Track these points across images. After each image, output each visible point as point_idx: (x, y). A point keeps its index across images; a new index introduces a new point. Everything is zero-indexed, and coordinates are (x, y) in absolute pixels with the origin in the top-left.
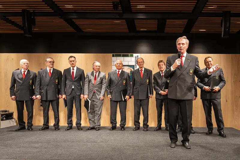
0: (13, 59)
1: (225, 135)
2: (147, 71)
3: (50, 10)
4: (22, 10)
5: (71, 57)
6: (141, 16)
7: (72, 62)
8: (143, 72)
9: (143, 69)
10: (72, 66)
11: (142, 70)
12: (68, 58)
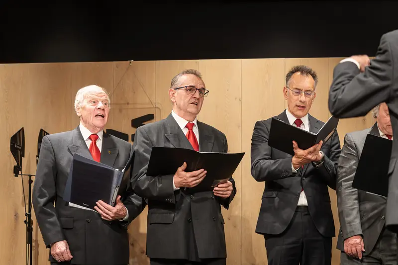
5: (300, 71)
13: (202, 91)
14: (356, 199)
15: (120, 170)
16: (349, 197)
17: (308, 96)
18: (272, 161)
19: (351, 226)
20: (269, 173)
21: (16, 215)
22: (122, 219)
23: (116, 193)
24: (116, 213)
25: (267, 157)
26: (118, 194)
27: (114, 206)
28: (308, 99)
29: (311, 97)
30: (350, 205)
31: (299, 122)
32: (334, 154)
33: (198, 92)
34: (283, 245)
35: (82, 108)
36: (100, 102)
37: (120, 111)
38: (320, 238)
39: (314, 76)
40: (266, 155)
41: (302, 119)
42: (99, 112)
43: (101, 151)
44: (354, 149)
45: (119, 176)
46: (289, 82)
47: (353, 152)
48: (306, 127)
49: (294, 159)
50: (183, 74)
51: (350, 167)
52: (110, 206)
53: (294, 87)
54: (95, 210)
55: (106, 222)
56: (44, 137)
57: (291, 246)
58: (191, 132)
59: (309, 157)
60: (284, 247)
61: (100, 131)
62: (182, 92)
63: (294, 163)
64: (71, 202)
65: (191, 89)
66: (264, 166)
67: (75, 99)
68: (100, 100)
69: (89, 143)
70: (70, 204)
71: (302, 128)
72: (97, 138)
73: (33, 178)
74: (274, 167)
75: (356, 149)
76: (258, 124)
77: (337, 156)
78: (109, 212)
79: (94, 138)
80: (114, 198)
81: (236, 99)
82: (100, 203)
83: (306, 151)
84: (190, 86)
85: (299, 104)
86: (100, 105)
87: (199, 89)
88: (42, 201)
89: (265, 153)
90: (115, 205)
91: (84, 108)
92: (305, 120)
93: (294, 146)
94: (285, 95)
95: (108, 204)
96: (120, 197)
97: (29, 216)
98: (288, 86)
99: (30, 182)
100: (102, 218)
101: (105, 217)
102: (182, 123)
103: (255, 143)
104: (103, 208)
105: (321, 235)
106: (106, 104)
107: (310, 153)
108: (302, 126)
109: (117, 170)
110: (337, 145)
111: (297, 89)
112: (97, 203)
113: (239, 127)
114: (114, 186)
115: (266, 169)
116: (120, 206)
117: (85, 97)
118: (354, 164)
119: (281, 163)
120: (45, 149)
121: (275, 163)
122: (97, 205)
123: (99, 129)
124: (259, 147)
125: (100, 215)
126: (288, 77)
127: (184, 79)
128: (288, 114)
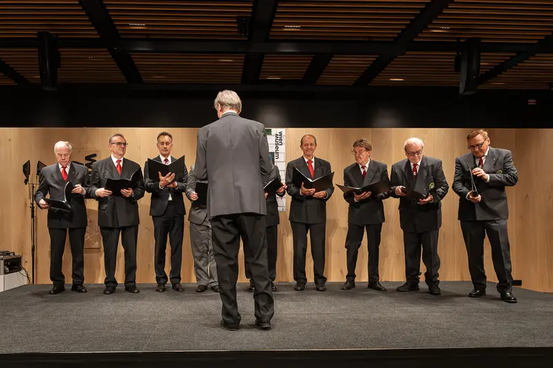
0: (10, 140)
1: (515, 299)
2: (321, 165)
3: (94, 34)
4: (38, 34)
5: (164, 134)
6: (287, 49)
7: (165, 146)
8: (313, 164)
9: (313, 160)
10: (162, 154)
11: (310, 162)
12: (157, 136)
13: (125, 144)
17: (167, 145)
21: (26, 204)
28: (167, 147)
29: (169, 145)
31: (166, 160)
33: (123, 145)
37: (80, 152)
39: (170, 136)
41: (168, 158)
43: (67, 173)
46: (159, 139)
49: (160, 182)
50: (115, 136)
53: (161, 141)
58: (119, 165)
62: (115, 145)
63: (161, 184)
73: (35, 185)
84: (118, 142)
85: (164, 149)
94: (158, 146)
97: (33, 204)
99: (33, 187)
102: (115, 160)
111: (163, 142)
126: (158, 137)
127: (116, 139)
128: (161, 156)
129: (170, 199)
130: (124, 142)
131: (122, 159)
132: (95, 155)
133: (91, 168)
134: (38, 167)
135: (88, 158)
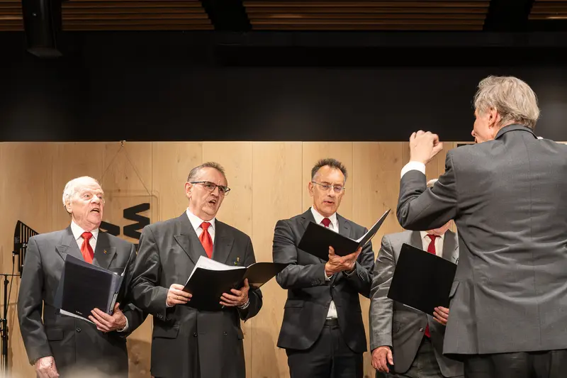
13: (222, 189)
14: (389, 308)
15: (120, 274)
16: (380, 305)
17: (337, 190)
18: (302, 267)
19: (377, 335)
20: (298, 280)
22: (121, 329)
23: (114, 300)
24: (114, 324)
25: (293, 261)
26: (116, 302)
27: (112, 315)
28: (337, 195)
29: (341, 192)
30: (380, 313)
31: (327, 221)
32: (366, 257)
33: (218, 190)
34: (310, 363)
35: (73, 203)
36: (95, 196)
38: (351, 354)
40: (292, 259)
41: (330, 218)
42: (94, 207)
43: (94, 250)
44: (391, 253)
45: (118, 281)
46: (315, 176)
47: (390, 257)
48: (335, 228)
49: (328, 265)
50: (203, 166)
51: (386, 273)
52: (106, 315)
53: (322, 180)
54: (90, 320)
55: (103, 334)
56: (30, 238)
57: (318, 364)
58: (206, 233)
59: (347, 264)
60: (312, 365)
61: (94, 229)
62: (199, 187)
63: (328, 270)
64: (63, 309)
65: (210, 185)
66: (292, 273)
67: (63, 193)
68: (95, 193)
69: (80, 242)
70: (62, 311)
71: (330, 228)
72: (90, 236)
74: (304, 274)
75: (393, 253)
76: (280, 223)
77: (369, 259)
78: (107, 322)
79: (87, 236)
80: (112, 306)
81: (245, 187)
82: (96, 311)
83: (344, 258)
84: (208, 182)
85: (328, 199)
86: (95, 199)
87: (219, 186)
88: (28, 309)
89: (291, 257)
90: (112, 313)
91: (75, 203)
92: (333, 219)
93: (330, 252)
94: (311, 190)
95: (105, 312)
96: (118, 304)
97: (5, 322)
98: (314, 181)
99: (6, 282)
100: (98, 328)
101: (102, 328)
102: (196, 222)
103: (277, 244)
104: (99, 318)
105: (352, 351)
106: (100, 198)
107: (348, 260)
108: (330, 226)
109: (116, 273)
110: (370, 247)
111: (325, 182)
112: (92, 311)
113: (249, 219)
114: (112, 292)
115: (294, 275)
116: (118, 315)
117: (76, 190)
118: (390, 270)
119: (312, 269)
120: (30, 251)
121: (305, 268)
122: (92, 315)
123: (94, 226)
124: (283, 249)
125: (95, 326)
126: (314, 171)
127: (205, 174)
128: (314, 212)
129: (332, 312)
130: (221, 183)
131: (212, 222)
132: (146, 207)
133: (137, 236)
134: (17, 234)
135: (129, 213)
